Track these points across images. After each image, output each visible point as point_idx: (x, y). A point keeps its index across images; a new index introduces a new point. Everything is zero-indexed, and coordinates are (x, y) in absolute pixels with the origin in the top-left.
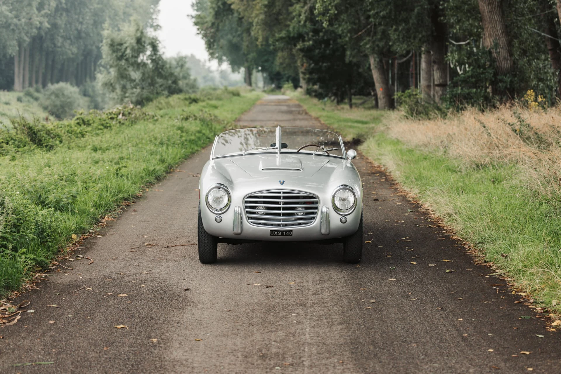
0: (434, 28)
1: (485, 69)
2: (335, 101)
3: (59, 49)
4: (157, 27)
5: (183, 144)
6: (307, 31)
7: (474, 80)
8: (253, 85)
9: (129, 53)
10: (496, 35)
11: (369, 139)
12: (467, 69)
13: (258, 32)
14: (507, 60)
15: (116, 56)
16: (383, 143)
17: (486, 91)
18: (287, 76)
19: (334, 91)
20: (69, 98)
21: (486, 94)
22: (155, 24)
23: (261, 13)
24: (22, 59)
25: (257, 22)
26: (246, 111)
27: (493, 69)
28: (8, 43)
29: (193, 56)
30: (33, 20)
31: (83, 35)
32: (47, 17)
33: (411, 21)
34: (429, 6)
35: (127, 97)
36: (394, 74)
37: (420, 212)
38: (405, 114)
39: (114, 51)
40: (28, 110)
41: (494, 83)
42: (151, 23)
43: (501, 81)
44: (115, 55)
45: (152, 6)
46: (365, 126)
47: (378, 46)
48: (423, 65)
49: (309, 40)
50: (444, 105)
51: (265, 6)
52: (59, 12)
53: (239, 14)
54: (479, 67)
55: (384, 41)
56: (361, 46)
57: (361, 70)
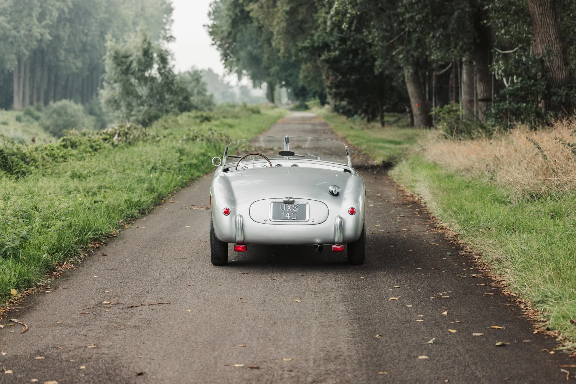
0: (477, 34)
1: (536, 80)
2: (366, 119)
3: (62, 64)
4: (170, 39)
5: (180, 170)
6: (333, 39)
7: (523, 93)
8: (276, 101)
9: (136, 67)
10: (549, 41)
11: (402, 161)
12: (515, 81)
13: (279, 43)
14: (562, 70)
15: (121, 70)
16: (418, 167)
17: (537, 107)
18: (314, 91)
19: (364, 107)
20: (73, 117)
21: (538, 109)
22: (168, 35)
23: (282, 21)
24: (22, 74)
25: (278, 31)
26: (264, 130)
27: (546, 80)
28: (6, 57)
29: (210, 70)
30: (33, 31)
31: (89, 48)
32: (49, 28)
33: (451, 26)
34: (471, 10)
35: (133, 115)
36: (432, 88)
37: (462, 256)
38: (444, 133)
39: (118, 65)
40: (27, 131)
41: (547, 97)
42: (164, 35)
43: (555, 94)
44: (119, 68)
45: (165, 16)
46: (398, 146)
47: (412, 56)
48: (465, 77)
49: (335, 49)
50: (489, 123)
51: (287, 13)
52: (62, 23)
53: (259, 22)
54: (530, 78)
55: (420, 50)
56: (394, 56)
57: (394, 84)
